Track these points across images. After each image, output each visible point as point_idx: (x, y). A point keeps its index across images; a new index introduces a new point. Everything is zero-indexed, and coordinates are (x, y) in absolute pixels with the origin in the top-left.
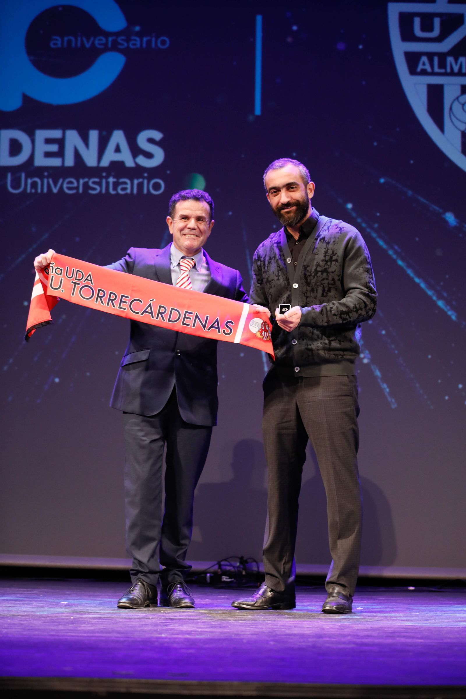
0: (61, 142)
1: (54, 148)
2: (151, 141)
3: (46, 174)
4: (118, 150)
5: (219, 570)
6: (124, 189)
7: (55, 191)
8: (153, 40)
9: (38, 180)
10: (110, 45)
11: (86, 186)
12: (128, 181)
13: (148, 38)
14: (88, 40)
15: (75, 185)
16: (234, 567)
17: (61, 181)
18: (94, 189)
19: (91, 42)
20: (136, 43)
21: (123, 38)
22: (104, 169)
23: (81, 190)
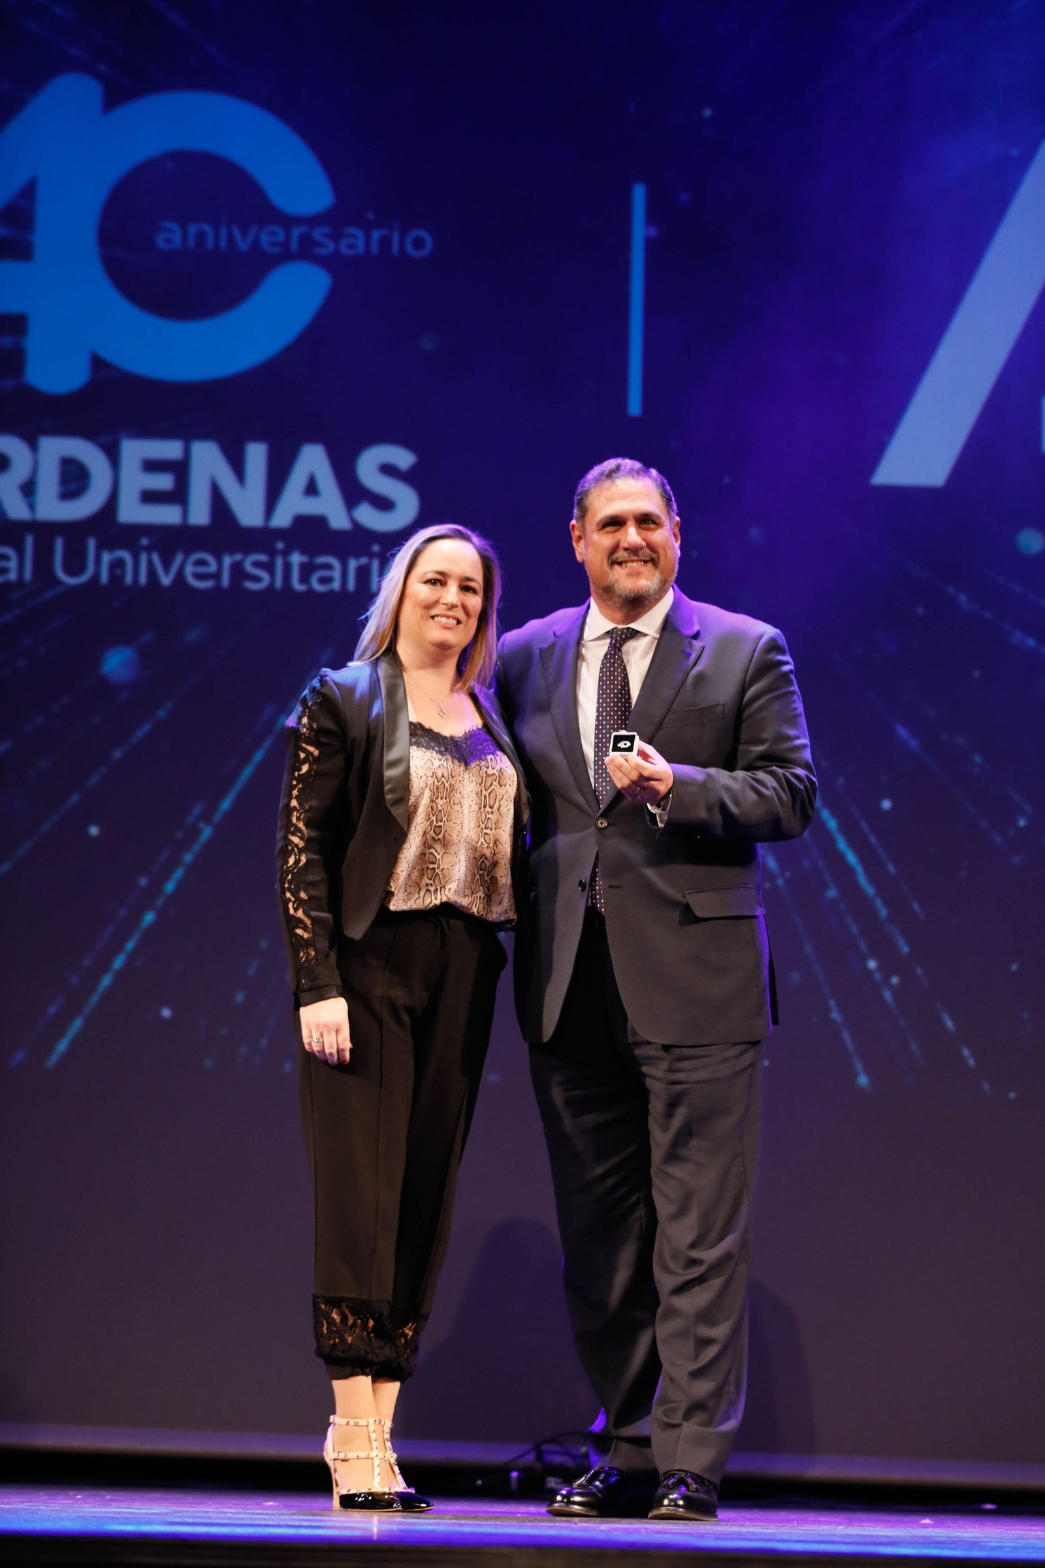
0: (180, 469)
1: (164, 482)
2: (388, 470)
3: (145, 541)
4: (311, 489)
5: (538, 1465)
6: (324, 581)
7: (166, 580)
8: (396, 237)
9: (126, 555)
10: (294, 246)
11: (238, 572)
12: (335, 562)
13: (384, 232)
14: (244, 232)
15: (213, 568)
16: (573, 1457)
17: (179, 558)
18: (256, 579)
19: (250, 239)
20: (355, 242)
21: (326, 229)
22: (279, 533)
23: (225, 581)
